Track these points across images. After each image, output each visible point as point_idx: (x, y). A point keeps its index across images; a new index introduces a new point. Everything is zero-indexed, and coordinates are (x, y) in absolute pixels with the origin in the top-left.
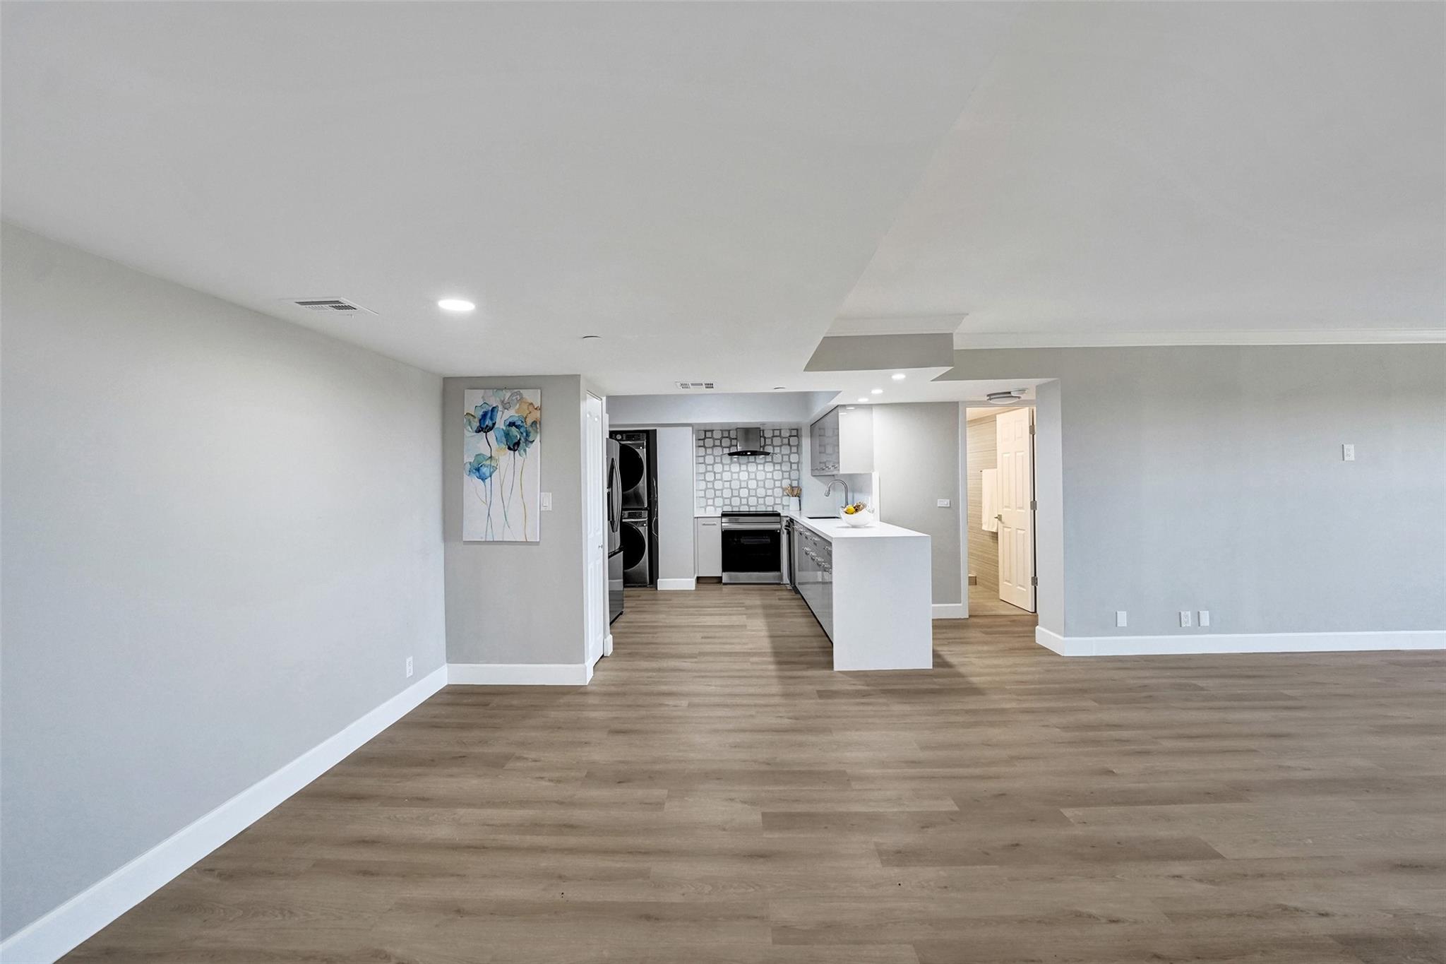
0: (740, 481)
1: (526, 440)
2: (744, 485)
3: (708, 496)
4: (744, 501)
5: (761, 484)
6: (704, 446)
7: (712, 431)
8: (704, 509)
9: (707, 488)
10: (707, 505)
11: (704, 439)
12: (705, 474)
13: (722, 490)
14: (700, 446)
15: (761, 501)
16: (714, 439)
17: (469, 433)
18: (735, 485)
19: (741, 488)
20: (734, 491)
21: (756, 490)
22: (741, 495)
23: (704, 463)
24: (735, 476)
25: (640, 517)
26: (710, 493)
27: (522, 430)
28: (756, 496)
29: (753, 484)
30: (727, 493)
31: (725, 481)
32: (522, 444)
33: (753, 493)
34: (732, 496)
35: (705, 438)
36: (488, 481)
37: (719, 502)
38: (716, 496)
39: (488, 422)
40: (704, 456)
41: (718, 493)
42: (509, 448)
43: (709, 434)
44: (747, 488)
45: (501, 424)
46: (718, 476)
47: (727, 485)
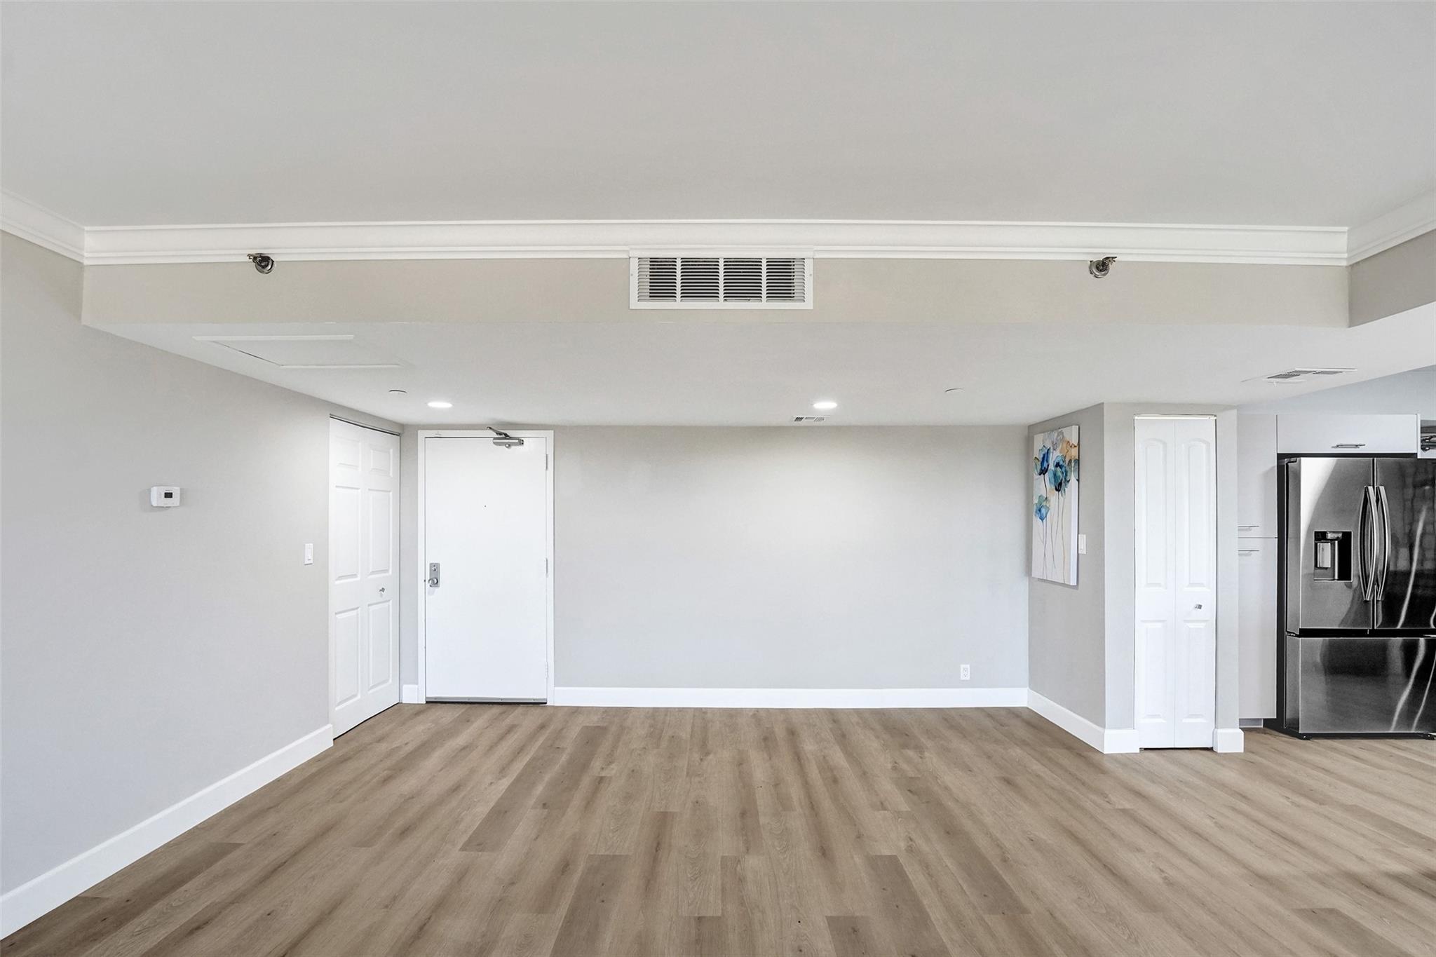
1: (1065, 479)
17: (1036, 476)
27: (1063, 469)
32: (1063, 484)
36: (1044, 520)
39: (1045, 465)
42: (1057, 490)
45: (1052, 467)
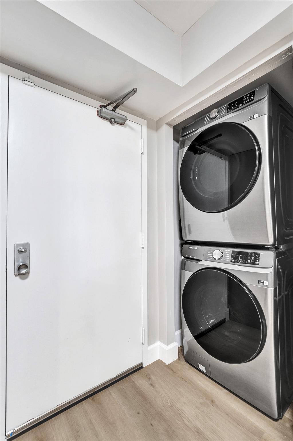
25: (256, 265)
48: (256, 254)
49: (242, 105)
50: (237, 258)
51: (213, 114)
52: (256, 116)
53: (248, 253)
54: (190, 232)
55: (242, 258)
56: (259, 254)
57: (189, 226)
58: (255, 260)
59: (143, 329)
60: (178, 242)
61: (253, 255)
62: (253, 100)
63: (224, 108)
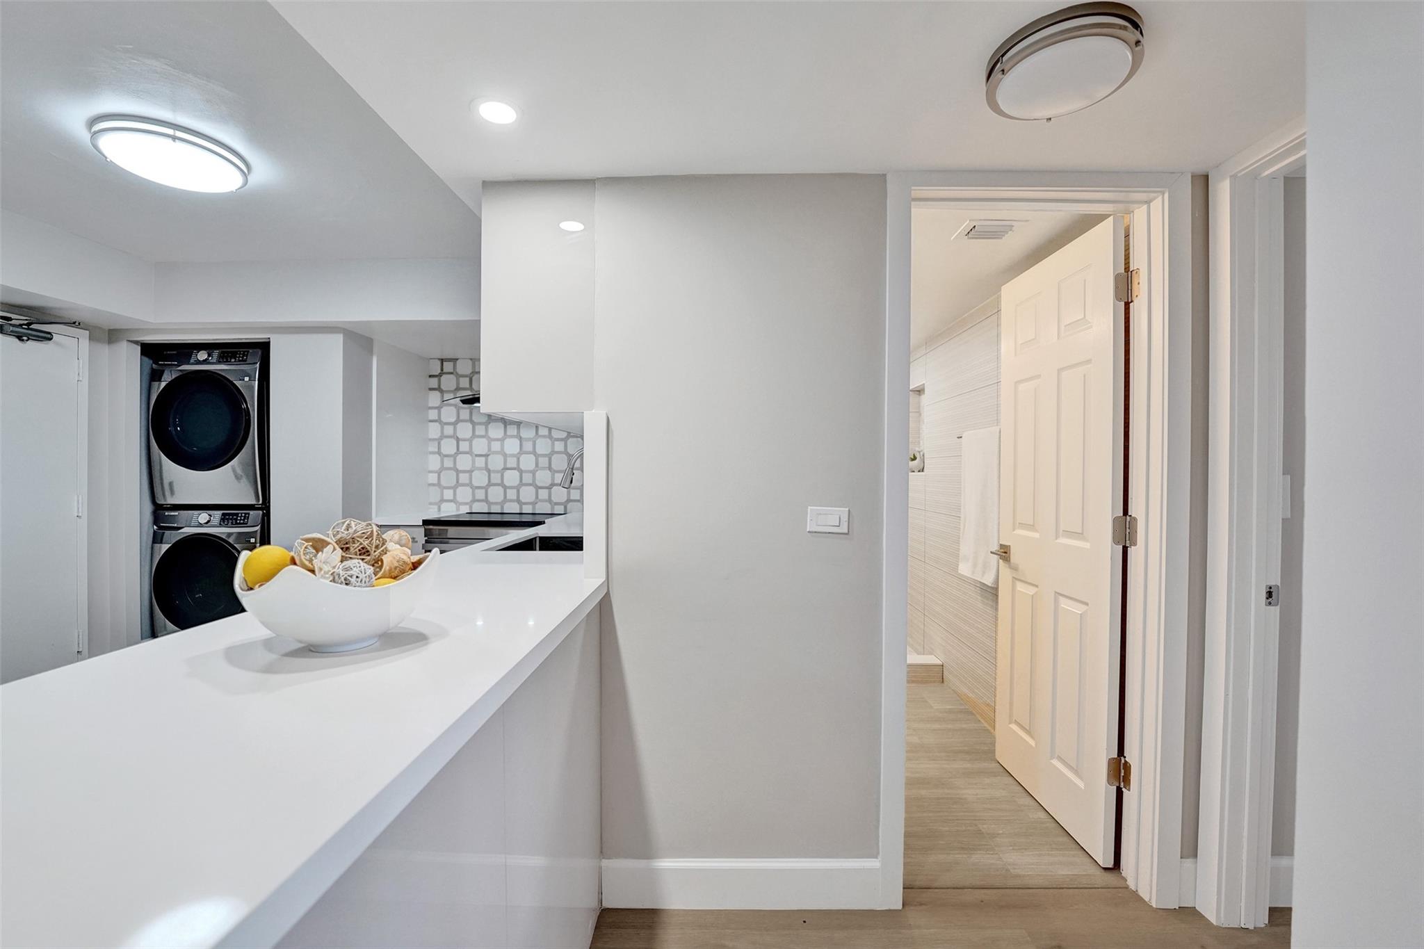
0: (505, 456)
2: (512, 462)
3: (443, 483)
4: (512, 494)
5: (544, 462)
6: (439, 389)
7: (454, 360)
8: (436, 507)
9: (443, 468)
10: (443, 501)
11: (440, 376)
12: (439, 440)
13: (470, 472)
14: (431, 389)
15: (543, 494)
16: (459, 376)
18: (496, 462)
19: (506, 469)
20: (492, 475)
21: (533, 473)
22: (507, 483)
23: (438, 421)
24: (496, 446)
25: (244, 524)
26: (448, 478)
28: (533, 484)
29: (528, 462)
30: (480, 479)
31: (477, 455)
33: (527, 478)
34: (490, 484)
35: (442, 373)
37: (464, 494)
38: (458, 484)
40: (439, 408)
41: (464, 478)
43: (448, 367)
44: (518, 468)
46: (464, 446)
47: (480, 462)
48: (245, 514)
49: (235, 361)
50: (224, 520)
51: (202, 355)
52: (247, 379)
53: (238, 514)
54: (172, 492)
55: (231, 519)
56: (249, 514)
57: (171, 484)
58: (244, 520)
59: (79, 632)
60: (149, 508)
61: (243, 515)
62: (245, 361)
63: (216, 353)
